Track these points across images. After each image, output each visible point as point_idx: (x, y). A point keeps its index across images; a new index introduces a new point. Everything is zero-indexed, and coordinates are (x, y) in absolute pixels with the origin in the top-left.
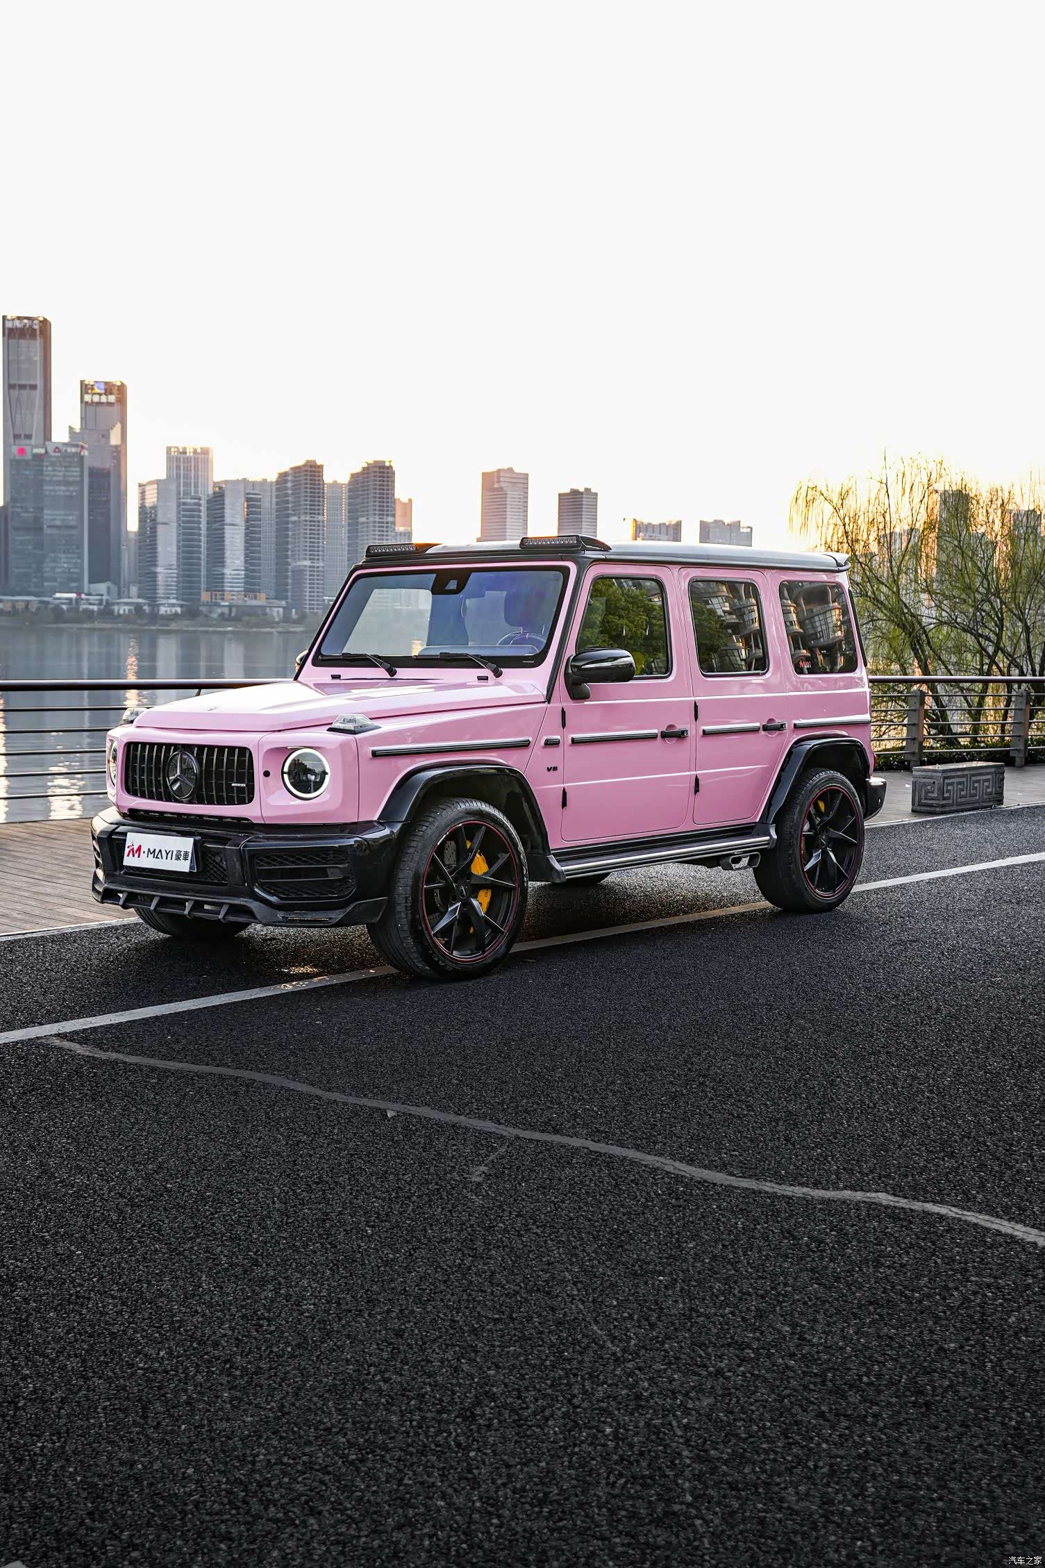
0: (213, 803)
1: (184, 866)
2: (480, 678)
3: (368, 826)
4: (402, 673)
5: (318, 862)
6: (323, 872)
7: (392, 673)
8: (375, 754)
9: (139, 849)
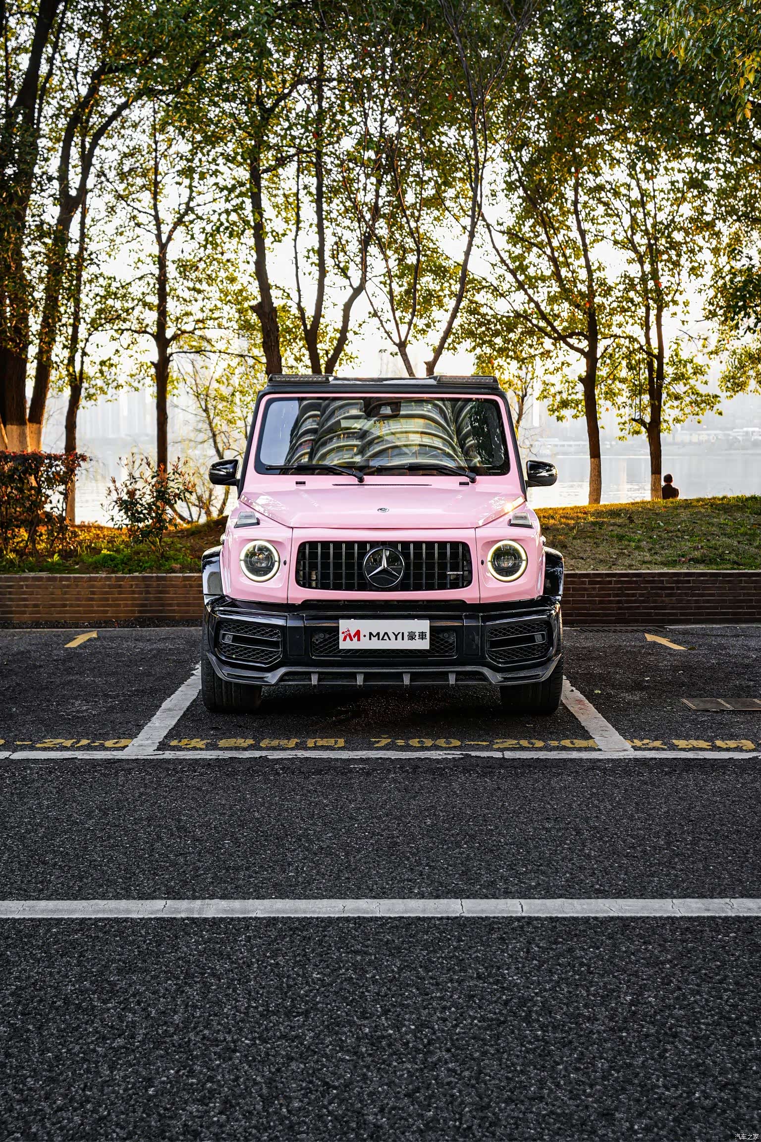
9: (358, 633)
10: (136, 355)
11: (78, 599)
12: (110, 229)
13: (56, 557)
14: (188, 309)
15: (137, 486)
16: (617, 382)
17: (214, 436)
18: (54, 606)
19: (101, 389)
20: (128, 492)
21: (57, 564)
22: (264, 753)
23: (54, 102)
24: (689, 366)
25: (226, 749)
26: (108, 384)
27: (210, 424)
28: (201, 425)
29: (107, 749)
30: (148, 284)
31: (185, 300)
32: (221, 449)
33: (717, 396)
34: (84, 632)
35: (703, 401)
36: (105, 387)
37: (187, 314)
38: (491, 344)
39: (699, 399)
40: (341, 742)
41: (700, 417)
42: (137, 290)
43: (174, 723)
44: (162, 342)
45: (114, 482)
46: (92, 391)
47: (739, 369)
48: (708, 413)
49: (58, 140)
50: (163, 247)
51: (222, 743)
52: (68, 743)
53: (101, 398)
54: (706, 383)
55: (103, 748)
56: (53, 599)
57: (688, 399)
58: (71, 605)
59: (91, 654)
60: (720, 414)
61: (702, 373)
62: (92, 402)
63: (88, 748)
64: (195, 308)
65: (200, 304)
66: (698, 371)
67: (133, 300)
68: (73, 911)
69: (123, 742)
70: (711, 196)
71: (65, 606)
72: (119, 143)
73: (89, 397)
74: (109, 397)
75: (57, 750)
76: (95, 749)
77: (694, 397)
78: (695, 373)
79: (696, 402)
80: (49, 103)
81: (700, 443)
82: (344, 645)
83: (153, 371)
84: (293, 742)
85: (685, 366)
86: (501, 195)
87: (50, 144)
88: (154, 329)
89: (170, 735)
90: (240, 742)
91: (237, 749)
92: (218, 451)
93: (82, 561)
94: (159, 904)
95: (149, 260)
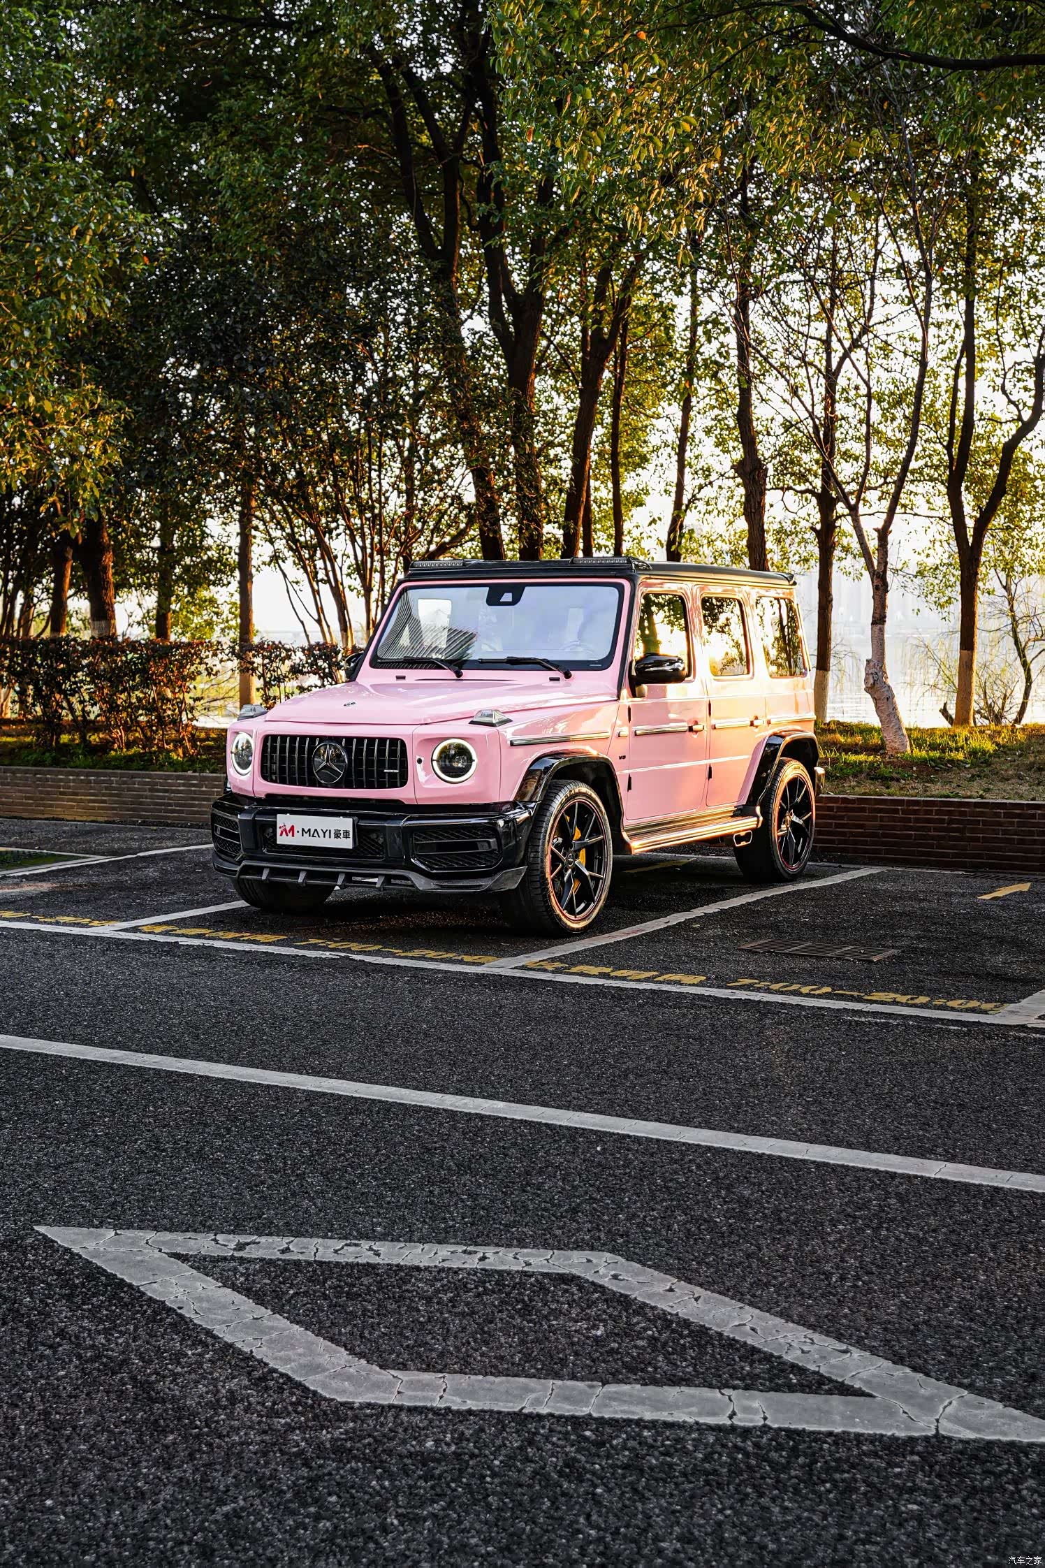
0: (362, 787)
1: (347, 844)
2: (551, 679)
4: (467, 674)
5: (470, 837)
6: (474, 846)
7: (459, 674)
8: (512, 744)
9: (292, 828)
82: (282, 840)
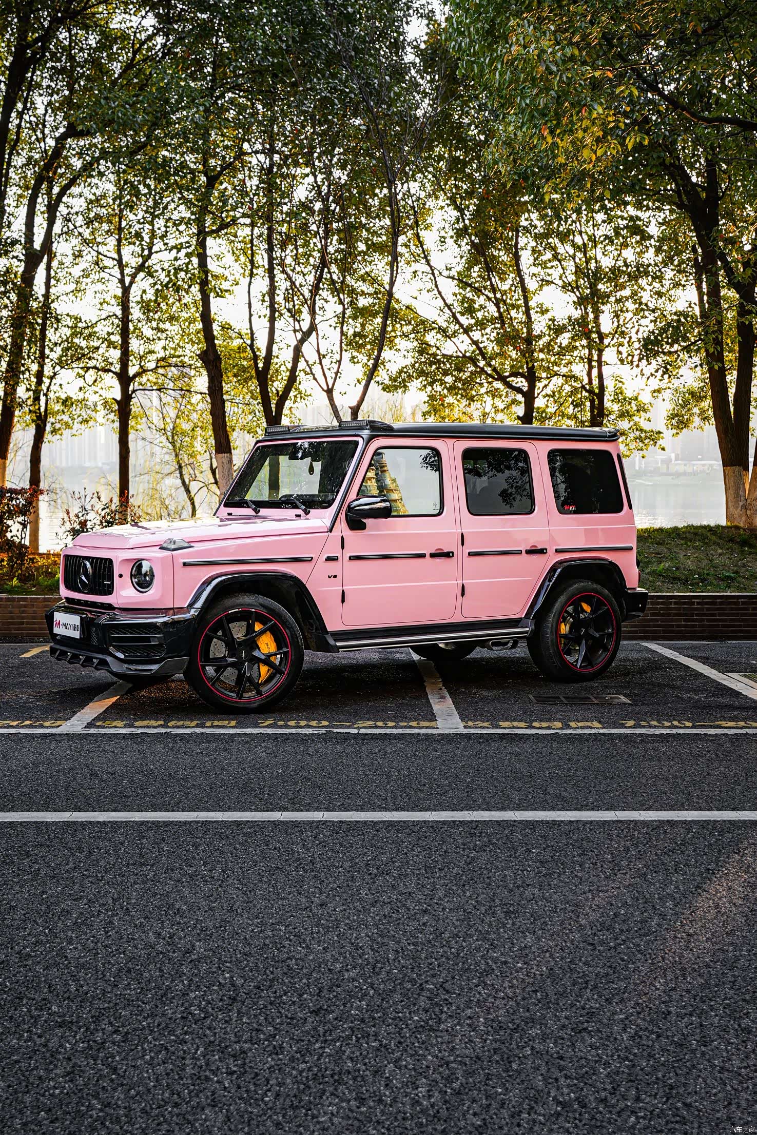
1: (76, 635)
2: (297, 515)
3: (180, 610)
4: (263, 512)
6: (148, 639)
8: (185, 564)
10: (101, 392)
11: (34, 618)
12: (76, 271)
13: (15, 581)
14: (152, 347)
15: (88, 517)
16: (565, 419)
17: (180, 467)
18: (13, 623)
19: (66, 423)
20: (80, 523)
21: (15, 587)
22: (168, 730)
23: (24, 153)
24: (634, 403)
25: (141, 727)
26: (73, 419)
27: (177, 455)
28: (167, 458)
29: (45, 727)
30: (113, 323)
31: (148, 339)
32: (187, 481)
33: (660, 433)
34: (38, 646)
35: (646, 438)
36: (70, 422)
37: (151, 352)
38: (442, 383)
39: (643, 435)
40: (233, 723)
41: (644, 453)
42: (102, 329)
43: (102, 710)
44: (124, 379)
45: (68, 513)
46: (58, 426)
47: (683, 407)
48: (651, 448)
49: (27, 188)
50: (126, 290)
51: (137, 724)
52: (15, 723)
53: (67, 433)
54: (649, 420)
55: (42, 726)
56: (12, 618)
57: (632, 436)
58: (28, 623)
59: (42, 663)
60: (663, 449)
61: (645, 411)
62: (58, 437)
63: (30, 726)
64: (158, 346)
65: (162, 343)
66: (642, 409)
67: (98, 338)
68: (6, 818)
69: (59, 723)
70: (652, 242)
71: (22, 623)
72: (87, 192)
73: (54, 431)
74: (74, 432)
75: (5, 727)
76: (36, 727)
77: (638, 433)
78: (638, 411)
79: (640, 438)
80: (19, 154)
81: (694, 474)
83: (116, 407)
84: (194, 723)
85: (630, 403)
86: (450, 242)
87: (19, 192)
88: (117, 368)
89: (97, 719)
90: (153, 723)
91: (148, 727)
92: (184, 482)
93: (39, 584)
94: (67, 814)
95: (113, 301)
